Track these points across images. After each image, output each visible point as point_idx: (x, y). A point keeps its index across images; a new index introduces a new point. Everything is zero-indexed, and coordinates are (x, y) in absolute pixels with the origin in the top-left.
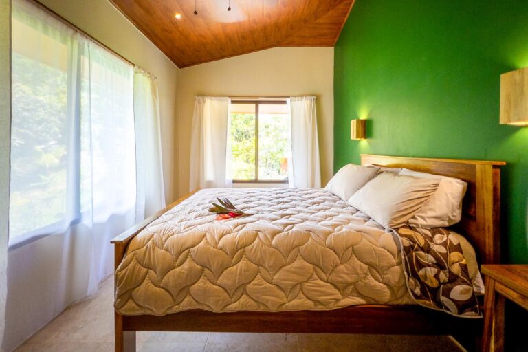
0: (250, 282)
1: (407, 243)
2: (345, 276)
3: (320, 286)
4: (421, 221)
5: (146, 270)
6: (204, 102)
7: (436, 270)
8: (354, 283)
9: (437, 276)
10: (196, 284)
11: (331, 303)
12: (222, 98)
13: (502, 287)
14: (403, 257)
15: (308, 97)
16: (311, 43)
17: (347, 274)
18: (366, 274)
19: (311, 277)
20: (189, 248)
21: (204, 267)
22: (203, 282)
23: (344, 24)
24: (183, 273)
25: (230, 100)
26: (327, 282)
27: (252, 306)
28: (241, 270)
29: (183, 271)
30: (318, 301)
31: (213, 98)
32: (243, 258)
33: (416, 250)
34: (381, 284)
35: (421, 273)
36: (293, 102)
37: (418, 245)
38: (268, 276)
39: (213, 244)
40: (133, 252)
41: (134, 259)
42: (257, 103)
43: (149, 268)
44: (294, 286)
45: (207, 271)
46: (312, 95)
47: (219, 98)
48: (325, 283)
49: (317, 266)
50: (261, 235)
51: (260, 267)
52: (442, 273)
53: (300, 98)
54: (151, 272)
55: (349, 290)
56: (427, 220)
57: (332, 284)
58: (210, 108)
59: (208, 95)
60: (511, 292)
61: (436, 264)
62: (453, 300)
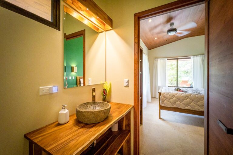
0: (190, 104)
6: (158, 60)
10: (177, 102)
12: (164, 58)
15: (201, 56)
20: (174, 95)
21: (178, 99)
25: (167, 59)
27: (191, 109)
28: (188, 101)
29: (173, 100)
31: (161, 59)
32: (188, 99)
36: (194, 58)
38: (195, 103)
42: (177, 59)
43: (166, 98)
46: (203, 54)
47: (163, 59)
50: (192, 95)
51: (193, 101)
53: (197, 56)
58: (160, 62)
59: (159, 58)
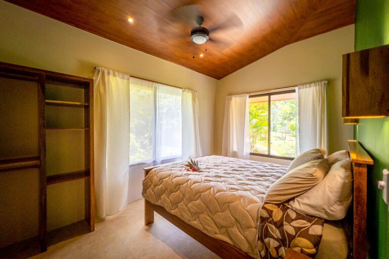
0: (179, 203)
1: (265, 215)
3: (207, 219)
4: (296, 205)
7: (278, 244)
8: (225, 227)
9: (277, 249)
10: (163, 196)
11: (211, 232)
12: (243, 95)
14: (259, 224)
15: (317, 83)
17: (223, 219)
18: (234, 225)
19: (203, 213)
21: (166, 189)
24: (160, 189)
25: (248, 95)
26: (212, 219)
28: (177, 196)
30: (205, 228)
31: (237, 96)
33: (269, 223)
34: (242, 236)
35: (266, 240)
37: (273, 219)
38: (186, 203)
40: (150, 175)
41: (149, 178)
42: (270, 94)
43: (152, 183)
44: (196, 214)
45: (166, 191)
48: (210, 219)
49: (208, 208)
50: (190, 181)
52: (283, 248)
55: (223, 230)
56: (301, 204)
57: (214, 221)
58: (235, 102)
59: (234, 95)
61: (281, 240)
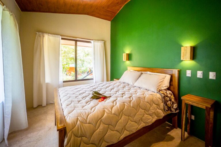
0: (127, 124)
1: (163, 95)
2: (152, 111)
4: (162, 88)
5: (80, 138)
7: (170, 102)
8: (154, 112)
10: (107, 134)
12: (56, 36)
13: (187, 101)
14: (163, 100)
16: (102, 17)
17: (153, 110)
18: (156, 108)
19: (144, 115)
20: (101, 118)
21: (109, 125)
22: (109, 132)
23: (117, 14)
24: (101, 131)
25: (61, 37)
28: (123, 120)
29: (100, 131)
30: (147, 123)
31: (49, 35)
32: (123, 115)
33: (165, 97)
34: (160, 110)
35: (167, 103)
36: (95, 43)
37: (165, 95)
38: (132, 119)
39: (110, 113)
40: (71, 131)
41: (73, 135)
42: (76, 41)
43: (81, 137)
44: (140, 120)
45: (110, 126)
46: (102, 40)
47: (54, 35)
49: (145, 110)
50: (126, 104)
51: (129, 117)
53: (98, 41)
54: (84, 138)
56: (164, 87)
57: (149, 115)
59: (46, 33)
60: (190, 102)
61: (170, 100)
62: (174, 109)
